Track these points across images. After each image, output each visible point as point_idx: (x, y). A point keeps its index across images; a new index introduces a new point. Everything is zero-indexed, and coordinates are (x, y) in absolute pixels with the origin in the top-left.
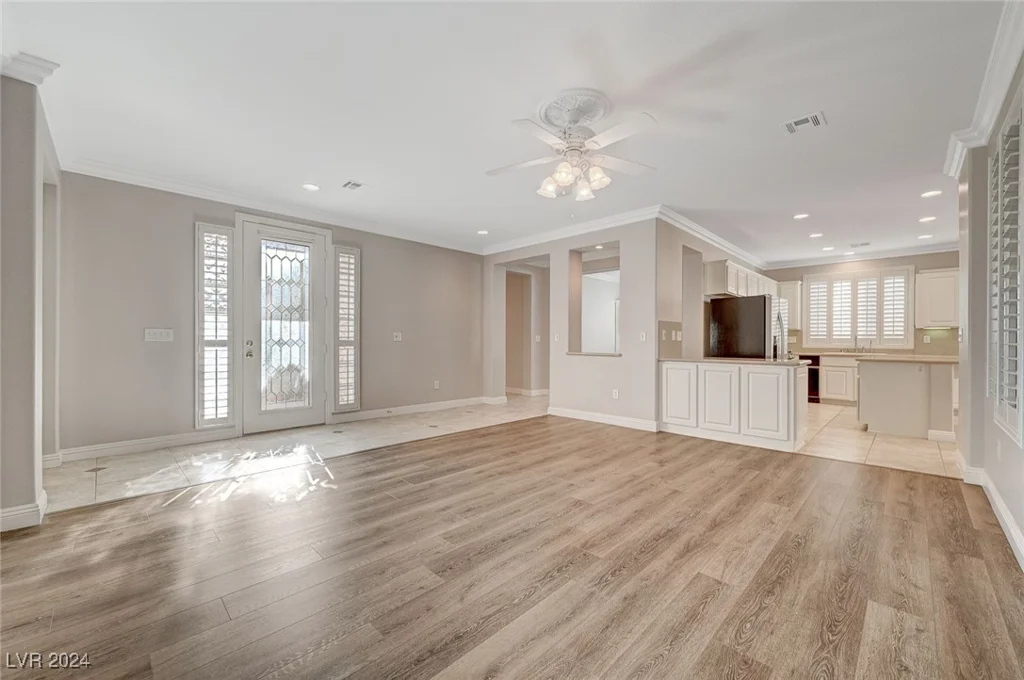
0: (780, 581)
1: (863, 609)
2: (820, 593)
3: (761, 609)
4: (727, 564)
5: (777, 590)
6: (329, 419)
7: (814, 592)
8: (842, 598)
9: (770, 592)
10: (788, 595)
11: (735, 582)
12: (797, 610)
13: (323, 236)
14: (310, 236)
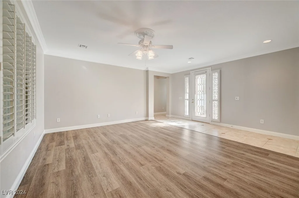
0: (85, 160)
1: (66, 166)
2: (76, 164)
3: (83, 154)
4: (97, 157)
5: (84, 159)
6: (210, 122)
7: (77, 163)
8: (71, 166)
9: (84, 157)
10: (81, 159)
11: (91, 155)
12: (78, 158)
13: (209, 70)
14: (206, 71)
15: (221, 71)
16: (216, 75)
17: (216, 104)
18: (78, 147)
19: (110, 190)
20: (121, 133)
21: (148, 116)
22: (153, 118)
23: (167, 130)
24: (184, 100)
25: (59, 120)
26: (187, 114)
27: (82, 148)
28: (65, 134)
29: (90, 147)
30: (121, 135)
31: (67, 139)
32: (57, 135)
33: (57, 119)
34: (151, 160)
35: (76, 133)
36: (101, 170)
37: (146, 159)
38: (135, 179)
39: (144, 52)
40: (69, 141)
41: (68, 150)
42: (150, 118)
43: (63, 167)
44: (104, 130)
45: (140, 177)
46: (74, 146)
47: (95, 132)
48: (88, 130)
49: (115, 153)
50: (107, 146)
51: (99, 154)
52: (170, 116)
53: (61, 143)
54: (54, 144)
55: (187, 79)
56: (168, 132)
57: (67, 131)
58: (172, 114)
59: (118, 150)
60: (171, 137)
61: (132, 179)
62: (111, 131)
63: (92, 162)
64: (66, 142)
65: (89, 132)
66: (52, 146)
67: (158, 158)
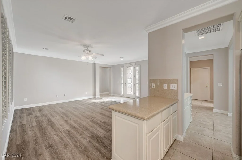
1: (37, 124)
2: (43, 122)
4: (56, 119)
8: (40, 124)
9: (48, 120)
10: (46, 120)
11: (52, 118)
12: (44, 120)
13: (134, 64)
14: (132, 65)
15: (140, 66)
16: (138, 68)
17: (138, 86)
18: (43, 115)
19: (63, 130)
20: (74, 106)
21: (96, 95)
22: (99, 97)
23: (105, 103)
24: (120, 83)
25: (26, 99)
26: (122, 93)
27: (46, 115)
28: (31, 109)
29: (51, 115)
30: (73, 108)
31: (34, 112)
32: (25, 110)
33: (25, 99)
34: (88, 118)
35: (40, 108)
36: (58, 124)
37: (86, 117)
38: (78, 125)
39: (87, 57)
40: (36, 113)
41: (36, 117)
42: (96, 97)
43: (35, 124)
44: (61, 105)
45: (80, 124)
46: (40, 115)
47: (54, 107)
48: (49, 106)
49: (68, 117)
50: (63, 113)
51: (58, 117)
52: (112, 95)
53: (30, 114)
54: (25, 115)
55: (122, 69)
56: (106, 104)
57: (32, 107)
58: (113, 94)
59: (70, 115)
60: (106, 107)
61: (76, 125)
62: (66, 106)
63: (53, 121)
64: (33, 113)
65: (50, 107)
66: (24, 116)
67: (93, 117)
